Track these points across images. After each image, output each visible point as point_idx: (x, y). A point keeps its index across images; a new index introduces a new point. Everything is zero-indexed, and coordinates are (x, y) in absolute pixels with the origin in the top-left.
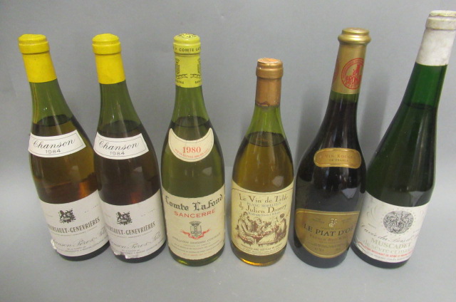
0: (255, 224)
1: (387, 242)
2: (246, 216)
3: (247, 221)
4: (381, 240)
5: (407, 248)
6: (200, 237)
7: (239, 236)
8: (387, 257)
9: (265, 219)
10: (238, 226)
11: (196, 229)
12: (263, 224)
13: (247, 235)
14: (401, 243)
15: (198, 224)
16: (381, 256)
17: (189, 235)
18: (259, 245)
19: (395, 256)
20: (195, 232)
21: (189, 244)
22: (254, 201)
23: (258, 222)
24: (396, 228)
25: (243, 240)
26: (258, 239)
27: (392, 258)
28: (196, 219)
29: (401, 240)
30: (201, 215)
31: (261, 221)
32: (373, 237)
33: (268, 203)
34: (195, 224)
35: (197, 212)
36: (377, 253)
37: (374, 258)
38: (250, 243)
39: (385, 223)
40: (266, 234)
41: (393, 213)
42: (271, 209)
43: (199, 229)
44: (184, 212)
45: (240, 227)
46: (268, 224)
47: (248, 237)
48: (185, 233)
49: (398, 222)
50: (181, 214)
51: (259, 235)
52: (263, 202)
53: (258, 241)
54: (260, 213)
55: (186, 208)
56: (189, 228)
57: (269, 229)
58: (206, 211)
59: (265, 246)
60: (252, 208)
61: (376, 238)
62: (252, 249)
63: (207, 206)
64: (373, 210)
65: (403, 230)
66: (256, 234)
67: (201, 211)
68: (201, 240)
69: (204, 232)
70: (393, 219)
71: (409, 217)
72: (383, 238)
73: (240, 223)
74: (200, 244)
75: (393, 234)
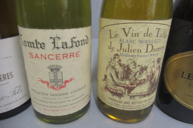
0: (129, 69)
2: (117, 60)
3: (118, 67)
6: (62, 87)
7: (106, 88)
9: (141, 61)
10: (106, 76)
11: (55, 76)
12: (138, 69)
13: (116, 85)
15: (58, 70)
17: (48, 84)
18: (131, 97)
20: (55, 80)
21: (49, 96)
22: (130, 35)
23: (131, 66)
25: (112, 92)
26: (130, 89)
28: (55, 62)
30: (61, 57)
31: (135, 64)
33: (147, 38)
34: (55, 69)
35: (56, 51)
38: (120, 95)
40: (140, 83)
42: (150, 48)
43: (59, 77)
44: (40, 52)
45: (109, 77)
46: (143, 69)
47: (118, 88)
48: (42, 81)
50: (37, 56)
51: (131, 84)
52: (141, 36)
53: (129, 92)
54: (136, 54)
55: (42, 46)
56: (47, 76)
57: (144, 77)
58: (68, 51)
59: (137, 99)
60: (125, 46)
62: (121, 102)
63: (69, 45)
66: (128, 82)
67: (62, 51)
68: (63, 91)
69: (67, 81)
73: (109, 70)
74: (62, 97)
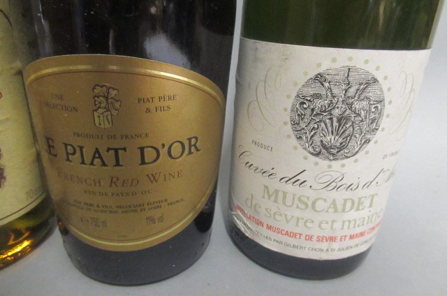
1: (304, 191)
4: (289, 188)
5: (365, 213)
8: (308, 244)
14: (348, 194)
16: (291, 241)
19: (332, 239)
24: (330, 139)
27: (324, 245)
29: (347, 181)
32: (265, 180)
36: (279, 231)
37: (274, 247)
39: (295, 124)
41: (319, 78)
49: (336, 112)
61: (274, 184)
64: (261, 89)
65: (354, 144)
70: (318, 104)
71: (372, 93)
72: (295, 180)
75: (323, 163)
